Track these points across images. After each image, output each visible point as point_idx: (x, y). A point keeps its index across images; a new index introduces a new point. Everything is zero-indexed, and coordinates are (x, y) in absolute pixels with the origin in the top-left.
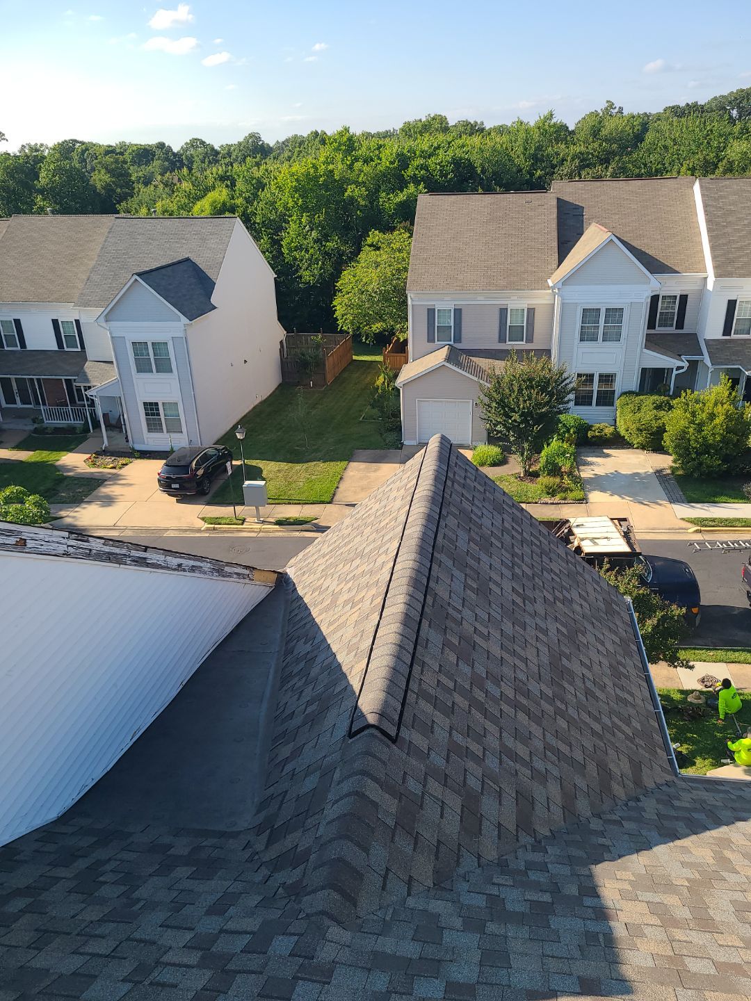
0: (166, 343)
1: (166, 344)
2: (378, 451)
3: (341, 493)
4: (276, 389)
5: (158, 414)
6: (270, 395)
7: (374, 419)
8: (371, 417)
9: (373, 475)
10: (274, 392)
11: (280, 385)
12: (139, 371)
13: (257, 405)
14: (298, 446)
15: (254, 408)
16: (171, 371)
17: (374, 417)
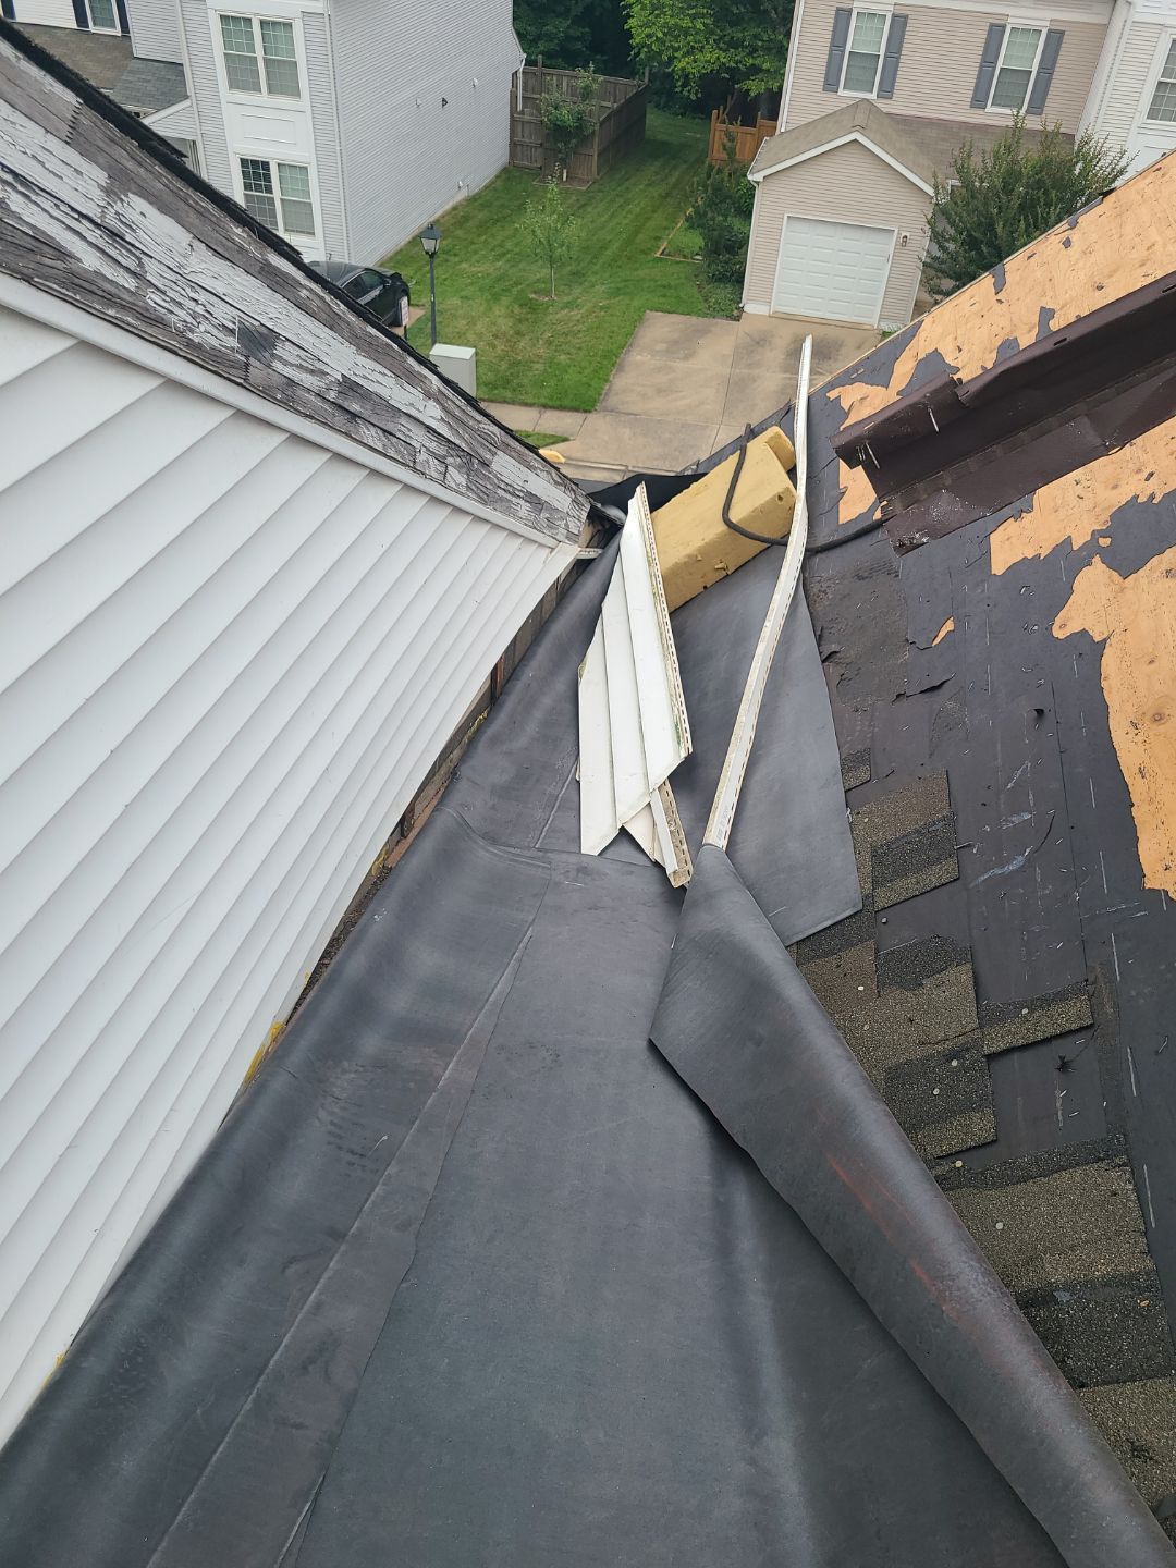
0: (290, 25)
1: (288, 26)
2: (694, 320)
3: (617, 394)
4: (497, 177)
5: (269, 190)
6: (486, 187)
7: (685, 257)
8: (679, 251)
9: (680, 365)
10: (492, 182)
11: (505, 170)
12: (234, 84)
13: (460, 204)
14: (535, 292)
15: (455, 208)
16: (296, 93)
17: (686, 251)
